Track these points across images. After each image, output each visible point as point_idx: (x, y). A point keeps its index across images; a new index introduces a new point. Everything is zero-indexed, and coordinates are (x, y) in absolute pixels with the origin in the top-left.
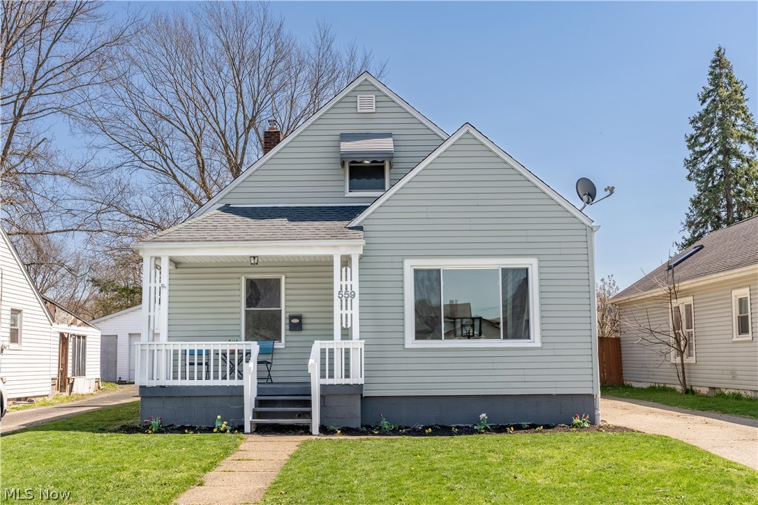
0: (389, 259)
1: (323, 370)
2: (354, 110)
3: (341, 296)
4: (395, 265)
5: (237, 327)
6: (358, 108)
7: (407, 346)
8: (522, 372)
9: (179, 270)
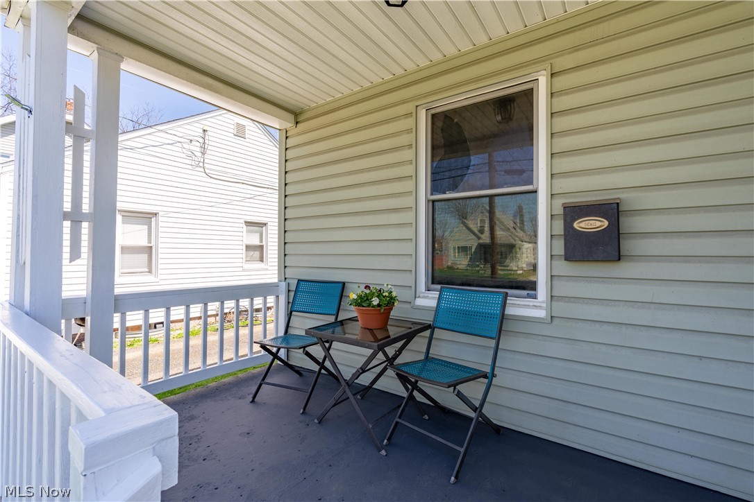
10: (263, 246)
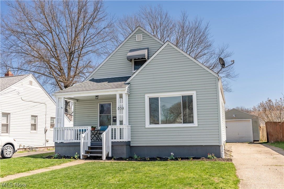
0: (140, 94)
1: (112, 137)
2: (135, 41)
3: (119, 109)
4: (142, 97)
5: (97, 121)
6: (137, 39)
7: (146, 127)
8: (190, 136)
9: (78, 102)
10: (36, 124)
